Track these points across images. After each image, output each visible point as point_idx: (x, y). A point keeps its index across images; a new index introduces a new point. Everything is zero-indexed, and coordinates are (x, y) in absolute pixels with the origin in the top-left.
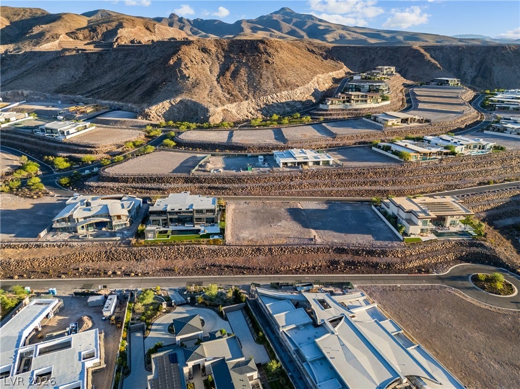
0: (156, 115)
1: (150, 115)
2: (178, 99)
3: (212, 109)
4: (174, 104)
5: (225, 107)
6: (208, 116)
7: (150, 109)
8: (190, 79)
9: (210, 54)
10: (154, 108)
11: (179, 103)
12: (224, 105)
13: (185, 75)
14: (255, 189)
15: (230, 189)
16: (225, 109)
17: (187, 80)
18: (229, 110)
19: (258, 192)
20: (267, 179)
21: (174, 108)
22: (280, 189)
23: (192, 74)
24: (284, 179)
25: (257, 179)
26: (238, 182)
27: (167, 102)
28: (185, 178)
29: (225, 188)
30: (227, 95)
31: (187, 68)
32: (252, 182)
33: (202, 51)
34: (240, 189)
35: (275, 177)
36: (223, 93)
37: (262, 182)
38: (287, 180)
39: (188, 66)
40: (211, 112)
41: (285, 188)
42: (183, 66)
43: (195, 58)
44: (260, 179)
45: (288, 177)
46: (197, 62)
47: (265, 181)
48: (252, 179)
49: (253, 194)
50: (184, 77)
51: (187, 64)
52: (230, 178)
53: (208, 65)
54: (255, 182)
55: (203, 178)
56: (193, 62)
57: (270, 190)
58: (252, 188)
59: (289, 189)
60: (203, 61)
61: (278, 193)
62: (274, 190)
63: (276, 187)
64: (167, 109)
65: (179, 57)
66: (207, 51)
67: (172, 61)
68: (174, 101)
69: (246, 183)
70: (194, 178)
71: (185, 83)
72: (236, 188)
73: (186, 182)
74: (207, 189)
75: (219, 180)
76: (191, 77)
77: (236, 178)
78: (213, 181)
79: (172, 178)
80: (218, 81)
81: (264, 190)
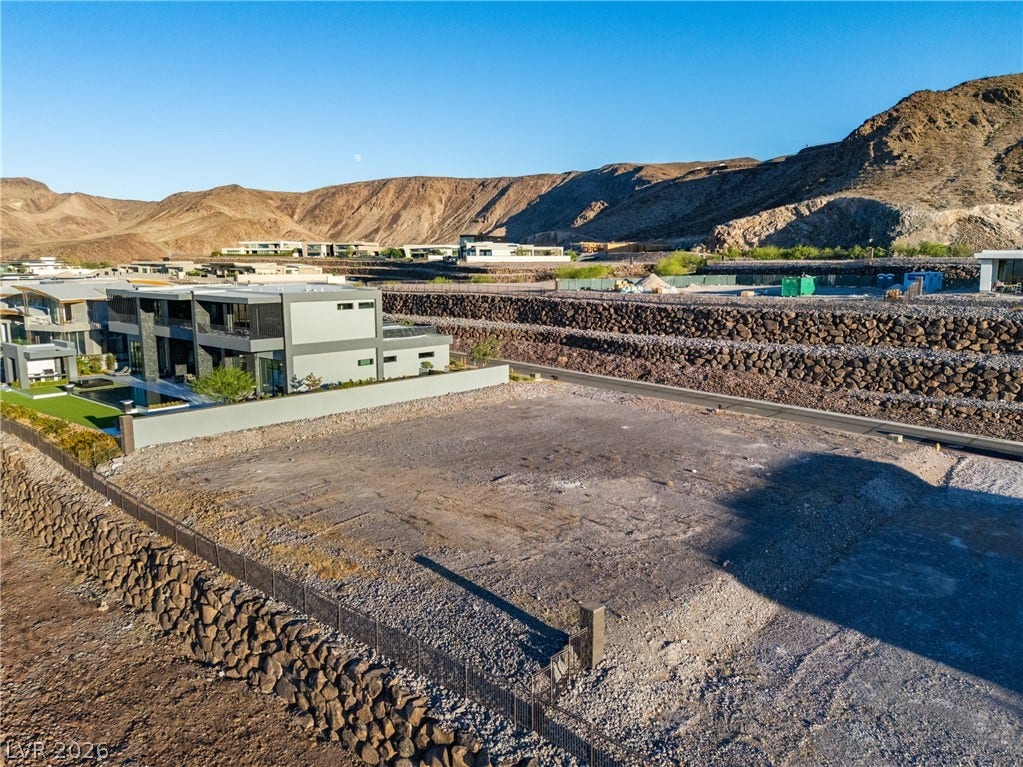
0: (741, 242)
1: (725, 241)
2: (824, 201)
3: (912, 213)
4: (808, 213)
5: (976, 211)
6: (892, 235)
7: (728, 226)
8: (898, 162)
9: (1009, 103)
10: (742, 223)
11: (821, 210)
12: (970, 205)
13: (892, 152)
14: (754, 366)
15: (637, 352)
16: (971, 216)
17: (889, 164)
18: (991, 221)
19: (762, 380)
20: (845, 324)
21: (802, 225)
22: (903, 382)
23: (915, 149)
24: (954, 338)
25: (786, 324)
26: (693, 330)
27: (787, 209)
28: (522, 304)
29: (620, 346)
30: (1006, 186)
31: (907, 136)
32: (761, 337)
33: (987, 98)
34: (682, 356)
35: (896, 322)
36: (996, 182)
37: (812, 340)
38: (977, 347)
39: (910, 131)
40: (907, 223)
41: (936, 384)
42: (895, 132)
43: (948, 115)
44: (805, 323)
45: (985, 325)
46: (949, 123)
47: (834, 337)
48: (762, 317)
49: (732, 384)
50: (885, 157)
51: (912, 127)
52: (665, 310)
53: (988, 128)
54: (774, 335)
55: (571, 304)
56: (935, 122)
57: (840, 380)
58: (739, 357)
59: (967, 395)
60: (973, 121)
61: (878, 403)
62: (867, 387)
63: (878, 371)
64: (779, 227)
65: (895, 114)
66: (1003, 97)
67: (868, 127)
68: (808, 206)
69: (729, 335)
70: (544, 302)
71: (881, 169)
72: (664, 348)
73: (522, 318)
74: (561, 343)
75: (622, 316)
76: (906, 156)
77: (689, 310)
78: (601, 319)
79: (487, 302)
80: (998, 159)
81: (802, 379)
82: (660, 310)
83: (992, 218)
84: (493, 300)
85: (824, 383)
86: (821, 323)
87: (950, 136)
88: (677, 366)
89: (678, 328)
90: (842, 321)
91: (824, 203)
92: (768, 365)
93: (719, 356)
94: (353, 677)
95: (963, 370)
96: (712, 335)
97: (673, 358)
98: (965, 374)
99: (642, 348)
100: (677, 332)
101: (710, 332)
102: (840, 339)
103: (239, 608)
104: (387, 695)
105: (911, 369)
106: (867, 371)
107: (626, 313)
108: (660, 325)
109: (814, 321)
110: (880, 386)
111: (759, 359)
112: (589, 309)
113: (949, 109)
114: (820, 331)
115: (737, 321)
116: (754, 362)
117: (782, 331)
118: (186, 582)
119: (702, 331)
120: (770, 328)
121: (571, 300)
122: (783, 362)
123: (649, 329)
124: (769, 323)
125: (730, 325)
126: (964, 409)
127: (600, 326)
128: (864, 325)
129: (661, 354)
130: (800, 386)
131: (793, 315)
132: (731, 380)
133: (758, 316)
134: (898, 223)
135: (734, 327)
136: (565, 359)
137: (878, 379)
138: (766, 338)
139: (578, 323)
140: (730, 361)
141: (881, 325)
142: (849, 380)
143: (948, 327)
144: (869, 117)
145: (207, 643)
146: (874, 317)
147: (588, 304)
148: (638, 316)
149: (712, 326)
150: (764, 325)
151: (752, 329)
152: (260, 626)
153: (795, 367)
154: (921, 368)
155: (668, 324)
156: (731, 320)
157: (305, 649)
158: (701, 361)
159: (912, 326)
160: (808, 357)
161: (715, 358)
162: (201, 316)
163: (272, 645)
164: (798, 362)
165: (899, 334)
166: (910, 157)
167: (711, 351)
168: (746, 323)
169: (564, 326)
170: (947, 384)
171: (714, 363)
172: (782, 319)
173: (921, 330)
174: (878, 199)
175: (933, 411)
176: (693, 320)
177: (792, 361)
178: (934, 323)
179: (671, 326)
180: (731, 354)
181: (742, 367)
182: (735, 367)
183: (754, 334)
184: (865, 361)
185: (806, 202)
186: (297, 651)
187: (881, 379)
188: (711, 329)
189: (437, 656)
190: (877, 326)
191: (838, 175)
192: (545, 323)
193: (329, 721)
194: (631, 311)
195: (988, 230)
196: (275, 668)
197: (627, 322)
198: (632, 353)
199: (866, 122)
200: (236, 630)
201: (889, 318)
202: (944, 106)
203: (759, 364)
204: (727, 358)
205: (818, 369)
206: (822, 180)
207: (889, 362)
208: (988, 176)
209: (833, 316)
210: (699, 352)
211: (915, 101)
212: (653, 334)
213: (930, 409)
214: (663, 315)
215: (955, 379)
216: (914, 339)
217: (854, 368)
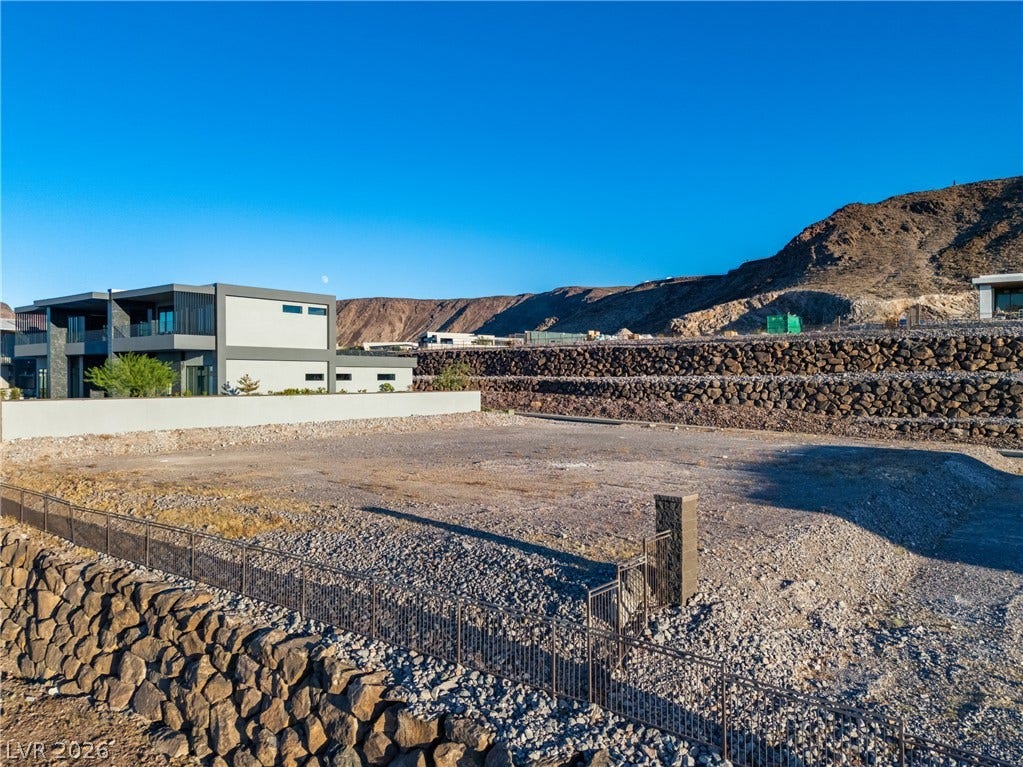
0: (697, 334)
1: (681, 333)
3: (862, 303)
4: (760, 306)
5: (922, 300)
7: (685, 319)
8: (840, 263)
9: (935, 213)
10: (697, 316)
11: (773, 304)
12: (916, 296)
13: (832, 254)
14: (749, 398)
15: (617, 392)
16: (918, 304)
17: (831, 264)
18: (937, 309)
19: (759, 411)
20: (844, 351)
21: (755, 318)
22: (919, 404)
23: (854, 251)
24: (967, 358)
25: (780, 355)
26: (677, 368)
27: (740, 303)
28: (490, 356)
29: (598, 387)
30: (946, 280)
31: (845, 241)
32: (752, 370)
33: (914, 209)
34: (668, 393)
35: (901, 346)
36: (936, 277)
37: (809, 370)
38: (994, 366)
39: (848, 237)
40: (858, 311)
41: (957, 404)
42: (834, 237)
43: (880, 223)
44: (800, 353)
45: (1000, 342)
46: (883, 230)
47: (833, 366)
48: (753, 349)
49: (727, 417)
50: (827, 259)
51: (849, 233)
52: (646, 350)
53: (919, 234)
54: (767, 367)
55: (543, 352)
56: (869, 229)
57: (846, 407)
58: (731, 390)
59: (994, 414)
60: (905, 228)
61: (894, 427)
62: (878, 413)
63: (889, 394)
64: (733, 320)
65: (831, 223)
66: (930, 208)
67: (807, 234)
68: (759, 299)
69: (717, 371)
70: (512, 352)
71: (825, 270)
72: (648, 385)
73: (490, 371)
74: (533, 390)
75: (598, 360)
76: (846, 257)
77: (671, 348)
78: (575, 365)
79: (452, 357)
80: (933, 259)
81: (805, 409)
82: (639, 351)
83: (938, 307)
84: (458, 355)
85: (829, 412)
86: (818, 352)
87: (884, 241)
88: (662, 403)
89: (661, 368)
90: (841, 348)
91: (775, 296)
92: (765, 396)
93: (709, 390)
94: (258, 656)
95: (986, 387)
96: (698, 372)
97: (658, 396)
98: (988, 392)
99: (624, 386)
100: (660, 372)
101: (695, 369)
102: (838, 368)
103: (88, 585)
104: (317, 674)
105: (927, 390)
106: (877, 395)
107: (603, 356)
108: (641, 366)
109: (810, 351)
110: (893, 411)
111: (754, 390)
112: (562, 355)
113: (881, 218)
114: (817, 359)
115: (726, 356)
116: (749, 395)
117: (776, 363)
118: (22, 567)
119: (687, 369)
120: (762, 360)
121: (542, 349)
122: (782, 392)
123: (628, 372)
124: (761, 355)
125: (717, 360)
126: (995, 427)
127: (575, 373)
128: (866, 351)
129: (645, 392)
130: (803, 415)
131: (787, 345)
132: (725, 412)
133: (748, 348)
134: (849, 312)
135: (723, 362)
136: (539, 404)
137: (890, 403)
138: (758, 371)
139: (550, 371)
140: (722, 395)
141: (884, 349)
142: (857, 407)
143: (960, 347)
144: (808, 225)
145: (39, 649)
146: (876, 342)
147: (561, 351)
148: (616, 358)
149: (698, 363)
150: (755, 358)
151: (742, 363)
152: (118, 604)
153: (794, 397)
154: (938, 388)
155: (649, 365)
156: (718, 354)
157: (182, 624)
158: (690, 397)
159: (920, 348)
160: (809, 385)
161: (705, 392)
162: (118, 318)
163: (132, 631)
164: (798, 391)
165: (905, 358)
166: (850, 258)
167: (700, 385)
168: (735, 358)
169: (536, 374)
170: (970, 403)
171: (705, 397)
172: (775, 350)
173: (930, 352)
174: (826, 292)
175: (959, 432)
176: (677, 359)
177: (791, 390)
178: (944, 344)
179: (653, 367)
180: (723, 387)
181: (736, 401)
182: (728, 401)
183: (744, 368)
184: (874, 385)
185: (758, 296)
186: (170, 630)
187: (894, 403)
188: (696, 365)
189: (403, 615)
190: (881, 351)
191: (784, 276)
192: (515, 374)
193: (213, 743)
194: (608, 354)
195: (935, 317)
196: (135, 669)
197: (604, 366)
198: (613, 394)
199: (805, 229)
200: (82, 621)
201: (894, 341)
202: (875, 215)
203: (755, 396)
204: (719, 392)
205: (821, 397)
206: (769, 280)
207: (901, 384)
208: (927, 273)
209: (832, 343)
210: (687, 387)
211: (848, 212)
212: (633, 376)
213: (955, 430)
214: (643, 355)
215: (978, 397)
216: (922, 363)
217: (862, 394)
